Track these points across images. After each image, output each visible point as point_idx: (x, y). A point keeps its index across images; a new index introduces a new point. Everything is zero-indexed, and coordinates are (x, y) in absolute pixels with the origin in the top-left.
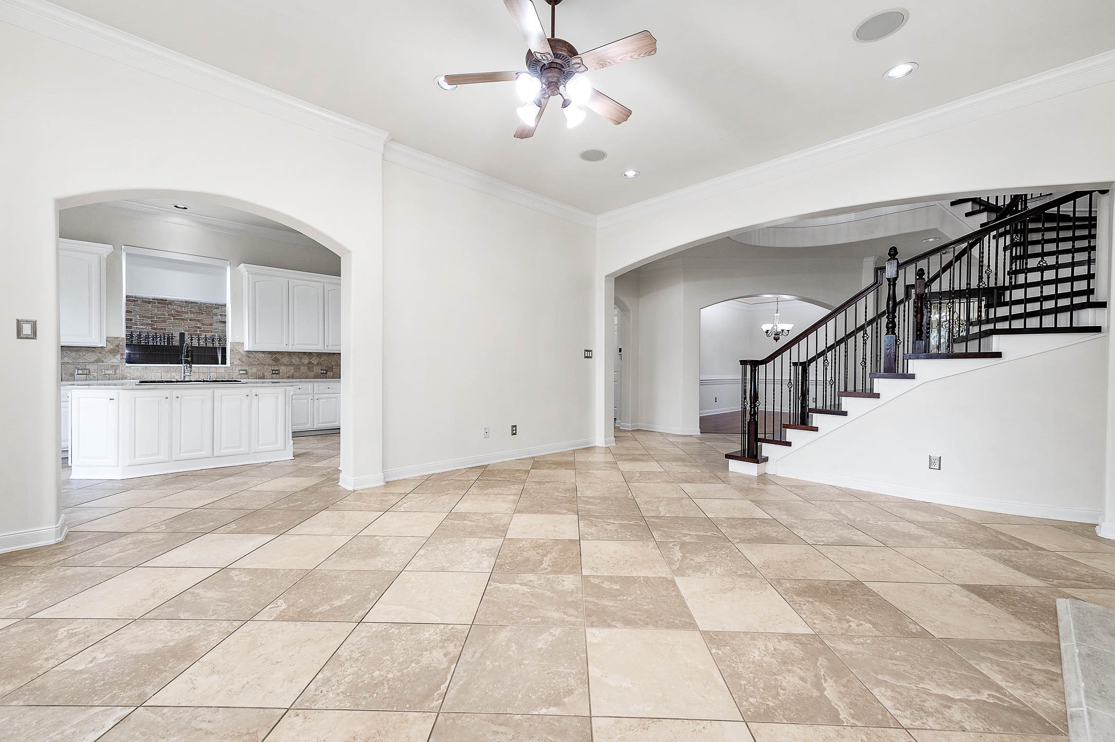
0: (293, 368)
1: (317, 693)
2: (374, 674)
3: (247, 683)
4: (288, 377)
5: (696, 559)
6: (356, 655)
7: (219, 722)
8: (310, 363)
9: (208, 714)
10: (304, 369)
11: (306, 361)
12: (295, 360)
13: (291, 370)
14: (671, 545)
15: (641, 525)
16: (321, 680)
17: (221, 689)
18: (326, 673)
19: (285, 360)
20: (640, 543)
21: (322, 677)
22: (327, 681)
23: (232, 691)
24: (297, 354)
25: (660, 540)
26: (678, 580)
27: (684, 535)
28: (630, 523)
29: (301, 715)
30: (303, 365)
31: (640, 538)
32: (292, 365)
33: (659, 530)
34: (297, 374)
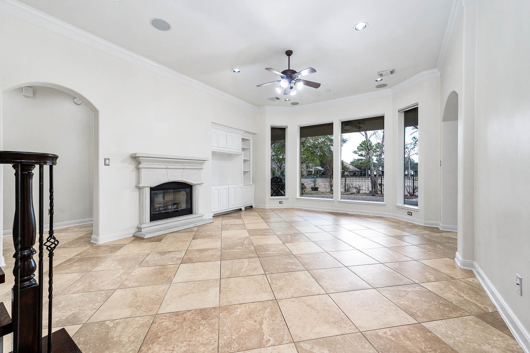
5: (240, 241)
14: (247, 244)
15: (259, 251)
20: (259, 244)
25: (251, 246)
26: (248, 235)
27: (241, 249)
28: (265, 252)
31: (259, 246)
33: (251, 250)
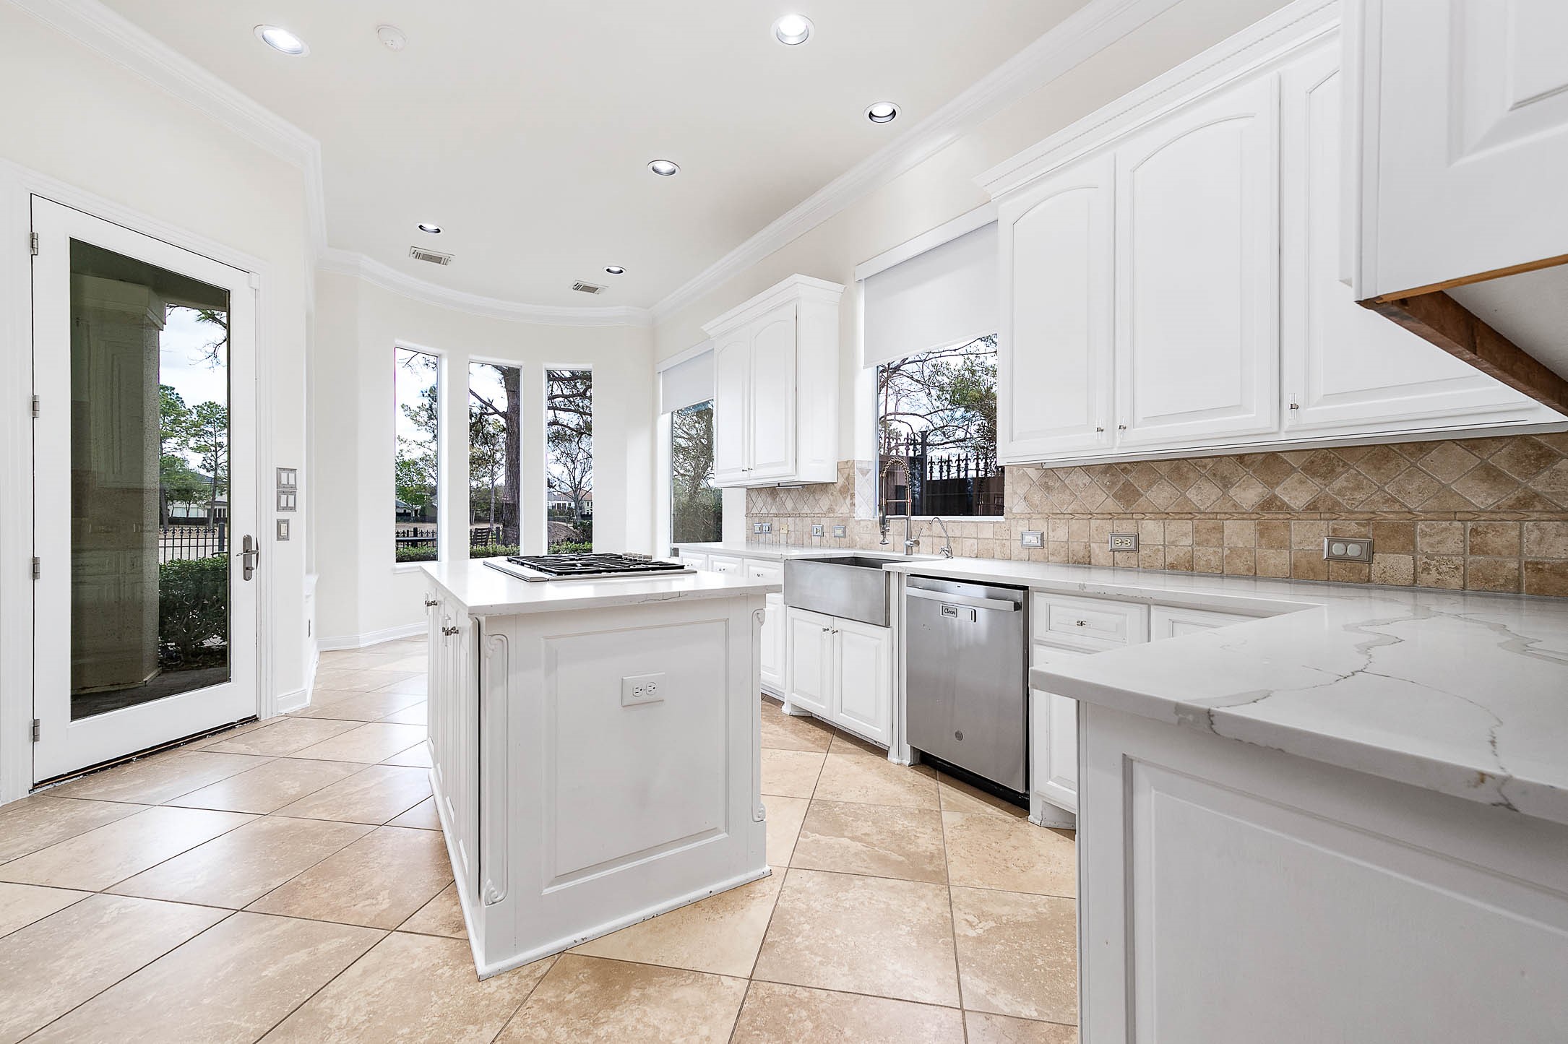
0: (1188, 526)
4: (1172, 566)
8: (1269, 504)
10: (1239, 534)
11: (1249, 494)
12: (1203, 495)
13: (1182, 535)
19: (1161, 495)
24: (1210, 464)
30: (1238, 513)
32: (1188, 514)
34: (1208, 555)
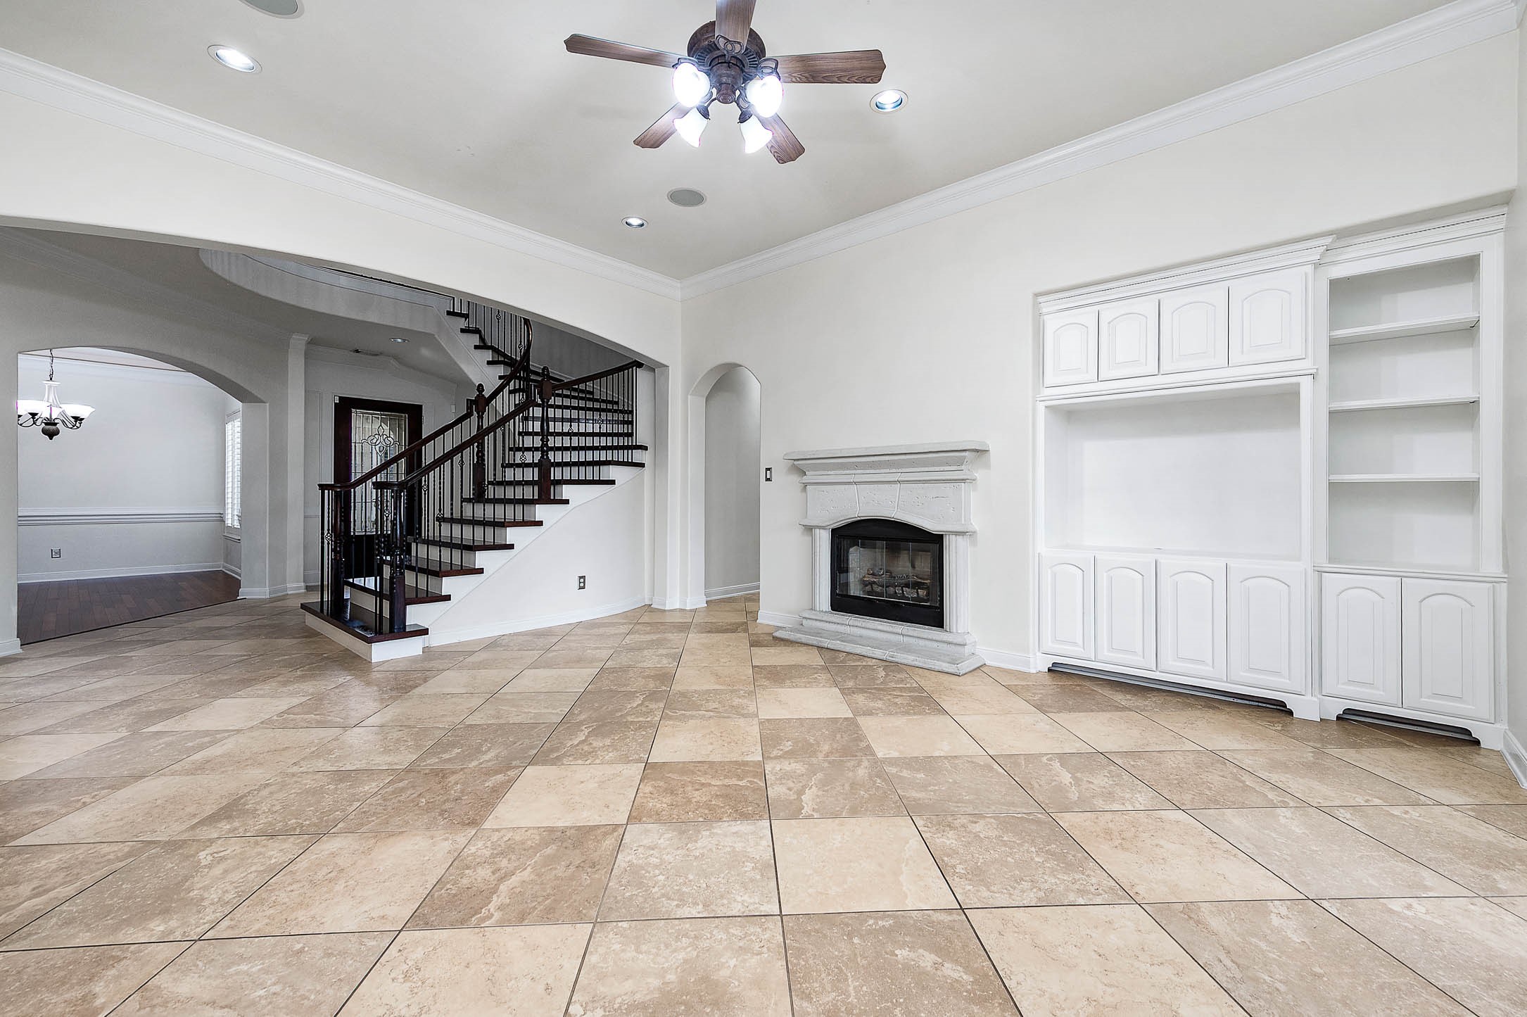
1: (1101, 892)
2: (1041, 861)
3: (1153, 965)
6: (1026, 885)
7: (1210, 951)
9: (1217, 970)
16: (1085, 898)
17: (1187, 986)
18: (1072, 897)
21: (1081, 898)
22: (1081, 892)
23: (1176, 972)
29: (1134, 891)
